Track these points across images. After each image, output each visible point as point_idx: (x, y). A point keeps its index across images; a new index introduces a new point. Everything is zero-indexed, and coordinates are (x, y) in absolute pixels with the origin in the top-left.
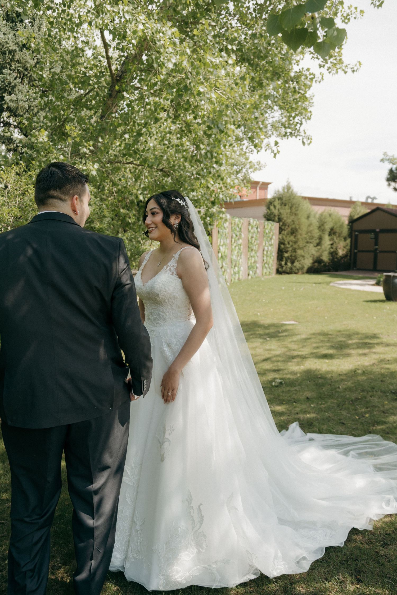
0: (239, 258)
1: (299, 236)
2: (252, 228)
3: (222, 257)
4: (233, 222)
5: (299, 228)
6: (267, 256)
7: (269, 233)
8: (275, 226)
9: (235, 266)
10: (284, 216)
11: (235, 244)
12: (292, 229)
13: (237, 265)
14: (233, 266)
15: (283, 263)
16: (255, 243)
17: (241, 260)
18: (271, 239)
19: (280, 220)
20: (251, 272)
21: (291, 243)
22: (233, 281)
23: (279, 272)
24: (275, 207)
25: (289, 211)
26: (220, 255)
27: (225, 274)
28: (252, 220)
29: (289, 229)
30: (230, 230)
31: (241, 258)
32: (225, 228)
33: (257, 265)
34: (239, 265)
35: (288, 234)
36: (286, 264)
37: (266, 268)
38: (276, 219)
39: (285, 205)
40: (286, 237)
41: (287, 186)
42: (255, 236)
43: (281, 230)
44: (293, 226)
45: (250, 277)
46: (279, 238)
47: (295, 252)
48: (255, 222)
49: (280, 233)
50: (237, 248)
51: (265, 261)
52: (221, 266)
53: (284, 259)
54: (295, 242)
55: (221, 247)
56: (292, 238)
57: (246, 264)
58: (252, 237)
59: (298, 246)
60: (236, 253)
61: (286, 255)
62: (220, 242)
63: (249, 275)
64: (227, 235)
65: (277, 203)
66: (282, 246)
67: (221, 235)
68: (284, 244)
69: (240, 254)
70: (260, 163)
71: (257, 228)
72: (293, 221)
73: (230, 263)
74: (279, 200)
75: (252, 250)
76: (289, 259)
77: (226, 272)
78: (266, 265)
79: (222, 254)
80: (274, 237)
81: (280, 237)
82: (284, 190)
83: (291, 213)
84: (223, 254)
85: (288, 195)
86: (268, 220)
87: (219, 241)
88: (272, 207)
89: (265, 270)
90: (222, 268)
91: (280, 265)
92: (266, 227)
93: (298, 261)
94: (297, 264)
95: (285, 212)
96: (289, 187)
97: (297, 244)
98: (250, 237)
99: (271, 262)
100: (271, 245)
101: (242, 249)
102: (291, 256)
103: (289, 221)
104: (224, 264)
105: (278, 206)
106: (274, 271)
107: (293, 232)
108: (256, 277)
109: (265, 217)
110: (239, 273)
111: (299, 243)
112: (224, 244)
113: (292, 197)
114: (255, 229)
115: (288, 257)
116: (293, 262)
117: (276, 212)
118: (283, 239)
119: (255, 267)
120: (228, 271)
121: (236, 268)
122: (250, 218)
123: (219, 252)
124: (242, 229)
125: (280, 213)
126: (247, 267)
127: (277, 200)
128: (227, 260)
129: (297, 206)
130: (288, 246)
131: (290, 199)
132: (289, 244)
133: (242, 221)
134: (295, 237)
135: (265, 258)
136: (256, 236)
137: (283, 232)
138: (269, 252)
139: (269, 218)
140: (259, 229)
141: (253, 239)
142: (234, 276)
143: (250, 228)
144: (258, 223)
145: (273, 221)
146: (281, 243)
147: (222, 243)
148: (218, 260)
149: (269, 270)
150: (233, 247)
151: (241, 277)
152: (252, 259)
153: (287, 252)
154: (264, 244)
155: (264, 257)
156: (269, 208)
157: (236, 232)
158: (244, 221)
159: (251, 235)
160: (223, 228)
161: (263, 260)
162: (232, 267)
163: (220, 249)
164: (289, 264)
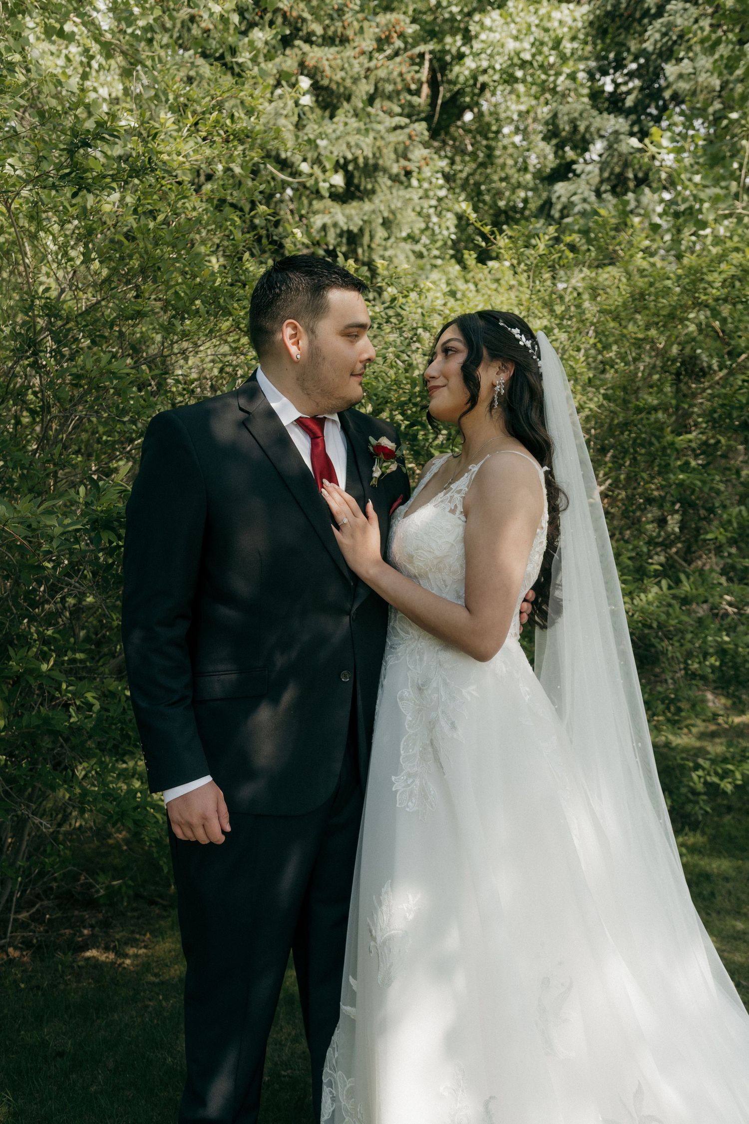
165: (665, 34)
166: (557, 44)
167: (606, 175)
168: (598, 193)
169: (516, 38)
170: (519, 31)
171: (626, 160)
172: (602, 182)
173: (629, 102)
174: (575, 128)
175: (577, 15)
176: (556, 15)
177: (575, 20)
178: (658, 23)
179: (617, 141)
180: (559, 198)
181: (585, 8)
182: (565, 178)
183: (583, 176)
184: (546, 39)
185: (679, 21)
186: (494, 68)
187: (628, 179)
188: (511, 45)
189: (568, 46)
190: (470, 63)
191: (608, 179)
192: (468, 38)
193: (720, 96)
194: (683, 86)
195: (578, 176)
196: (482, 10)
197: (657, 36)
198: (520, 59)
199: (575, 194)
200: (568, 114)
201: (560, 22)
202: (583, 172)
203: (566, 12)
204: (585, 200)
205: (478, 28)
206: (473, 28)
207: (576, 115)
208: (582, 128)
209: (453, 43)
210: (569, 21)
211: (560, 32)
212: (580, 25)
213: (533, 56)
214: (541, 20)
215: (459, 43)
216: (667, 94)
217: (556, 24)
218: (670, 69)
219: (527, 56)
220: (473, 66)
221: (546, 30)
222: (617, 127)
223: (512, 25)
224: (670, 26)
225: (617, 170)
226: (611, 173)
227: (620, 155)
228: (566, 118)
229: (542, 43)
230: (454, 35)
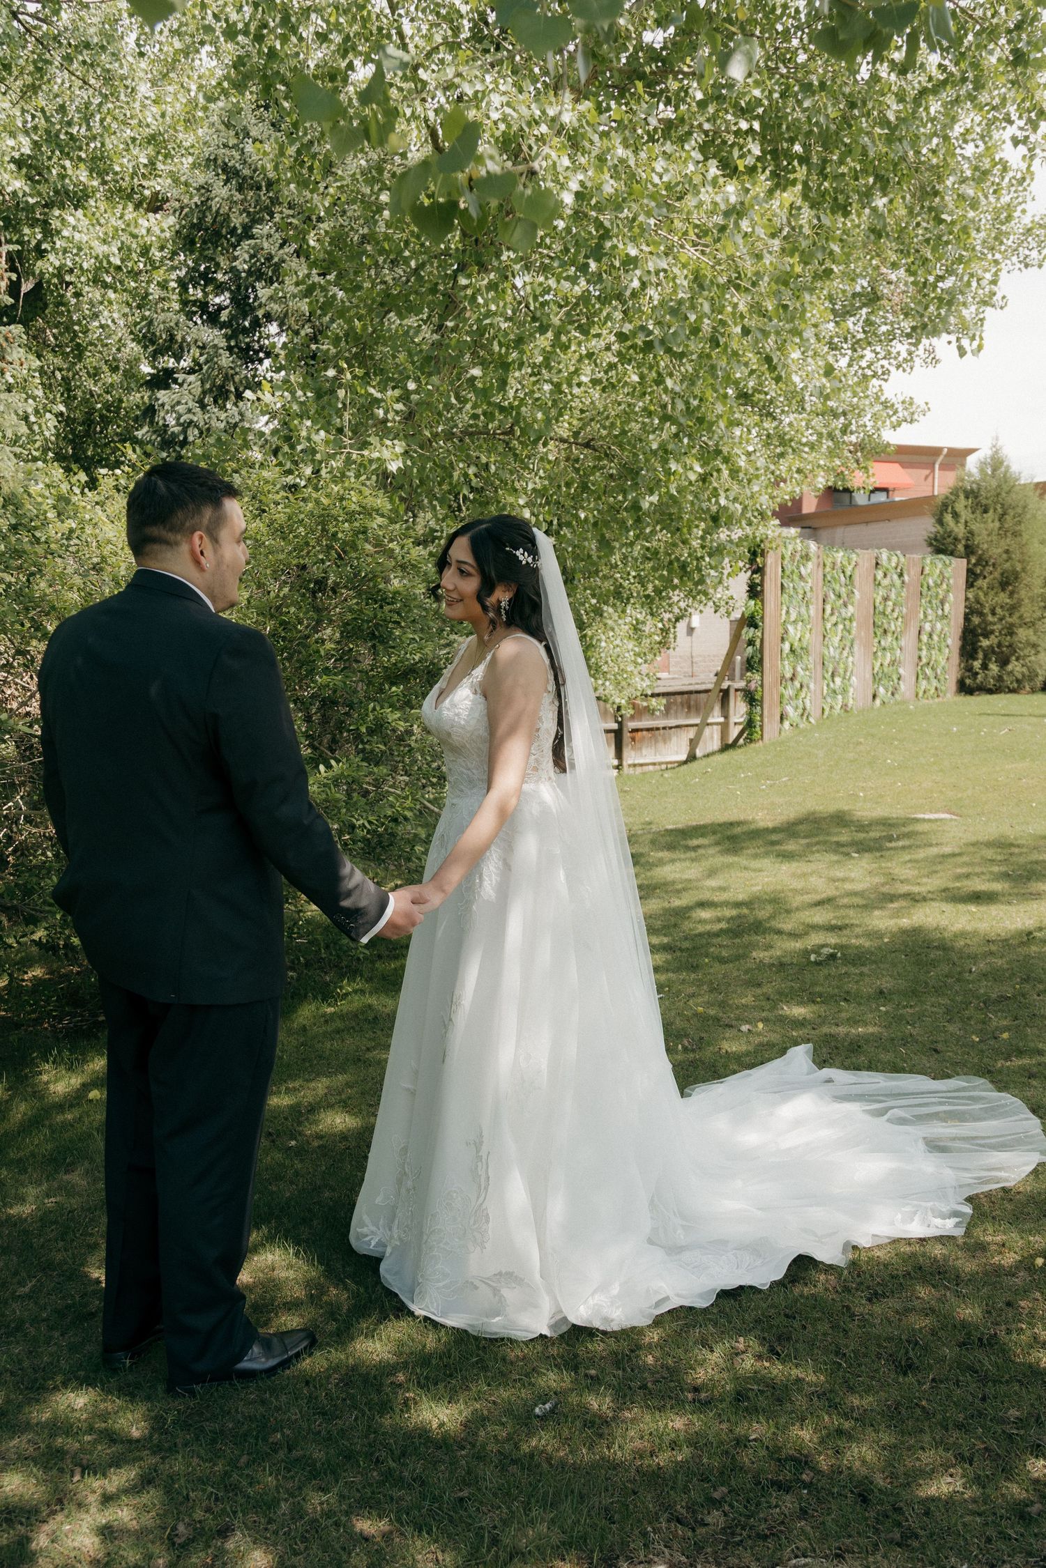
0: (845, 653)
1: (1023, 593)
2: (885, 575)
3: (792, 651)
4: (829, 562)
5: (1024, 570)
6: (930, 647)
7: (937, 585)
8: (956, 568)
9: (833, 675)
10: (982, 540)
11: (834, 619)
12: (1002, 574)
13: (841, 671)
14: (828, 676)
15: (977, 664)
16: (895, 615)
17: (851, 659)
18: (942, 603)
19: (969, 551)
20: (881, 690)
21: (998, 610)
22: (826, 713)
23: (964, 688)
24: (956, 515)
25: (997, 524)
26: (787, 647)
27: (803, 695)
28: (884, 555)
29: (997, 574)
30: (821, 583)
31: (852, 653)
32: (801, 577)
33: (901, 671)
34: (845, 672)
35: (991, 587)
36: (985, 667)
37: (927, 678)
38: (960, 547)
39: (986, 511)
40: (986, 594)
41: (993, 458)
42: (893, 596)
43: (972, 577)
44: (1007, 566)
45: (878, 702)
46: (967, 599)
47: (1011, 634)
48: (894, 559)
49: (970, 585)
50: (841, 627)
51: (924, 660)
52: (788, 675)
53: (981, 655)
54: (1012, 609)
55: (791, 628)
56: (1003, 598)
57: (869, 668)
58: (886, 599)
59: (1021, 617)
60: (836, 640)
61: (985, 643)
62: (788, 612)
63: (874, 697)
64: (809, 594)
65: (961, 505)
66: (976, 620)
67: (790, 596)
68: (981, 614)
69: (848, 644)
70: (911, 404)
71: (901, 575)
72: (1007, 552)
73: (819, 667)
74: (967, 497)
75: (885, 632)
76: (994, 652)
77: (805, 689)
78: (928, 671)
79: (792, 646)
80: (951, 597)
81: (970, 596)
82: (982, 471)
83: (1003, 532)
84: (796, 644)
85: (994, 483)
86: (939, 551)
87: (784, 612)
88: (948, 518)
89: (924, 684)
90: (792, 679)
91: (969, 669)
92: (927, 570)
93: (1017, 659)
94: (1015, 666)
95: (985, 529)
96: (996, 463)
97: (1017, 615)
98: (879, 600)
99: (943, 662)
100: (944, 617)
101: (854, 632)
102: (1000, 645)
103: (996, 552)
104: (799, 669)
105: (965, 514)
106: (952, 684)
107: (1007, 582)
108: (897, 703)
109: (931, 545)
110: (844, 691)
111: (1023, 609)
112: (800, 619)
113: (1005, 488)
114: (895, 577)
115: (991, 647)
116: (1004, 662)
117: (960, 530)
118: (978, 601)
119: (895, 677)
120: (812, 686)
121: (838, 680)
122: (879, 548)
123: (783, 640)
124: (856, 578)
125: (971, 533)
126: (869, 676)
127: (962, 496)
128: (811, 660)
129: (1019, 510)
130: (990, 618)
131: (998, 495)
132: (994, 613)
133: (854, 557)
134: (1012, 594)
135: (924, 653)
136: (898, 595)
137: (980, 582)
138: (935, 638)
139: (941, 546)
140: (906, 578)
141: (890, 603)
142: (829, 700)
143: (880, 574)
144: (902, 559)
145: (952, 554)
146: (972, 611)
147: (793, 616)
148: (782, 659)
149: (935, 683)
150: (829, 626)
151: (851, 702)
152: (884, 656)
153: (986, 636)
154: (922, 616)
155: (920, 650)
156: (940, 522)
157: (837, 587)
158: (863, 558)
159: (882, 592)
160: (795, 577)
161: (920, 658)
162: (824, 678)
163: (786, 632)
164: (994, 667)
165: (252, 257)
166: (145, 251)
167: (208, 386)
168: (203, 406)
169: (105, 241)
170: (106, 233)
171: (227, 374)
172: (204, 393)
173: (224, 316)
174: (172, 338)
175: (165, 226)
176: (143, 222)
177: (163, 231)
178: (246, 244)
179: (217, 355)
180: (163, 405)
181: (172, 220)
182: (167, 387)
183: (185, 386)
184: (134, 246)
185: (266, 245)
186: (81, 268)
187: (228, 391)
188: (101, 249)
189: (156, 254)
190: (54, 260)
191: (211, 390)
192: (49, 233)
193: (309, 321)
194: (275, 308)
195: (181, 385)
196: (62, 207)
197: (247, 257)
198: (109, 262)
199: (179, 403)
200: (164, 322)
201: (148, 230)
202: (184, 381)
203: (152, 220)
204: (189, 411)
205: (59, 224)
206: (55, 224)
207: (172, 324)
208: (179, 338)
209: (32, 235)
210: (156, 230)
211: (148, 240)
212: (168, 235)
213: (123, 260)
214: (128, 225)
215: (39, 236)
216: (260, 313)
217: (144, 232)
218: (264, 292)
219: (116, 261)
220: (57, 264)
221: (135, 236)
222: (216, 342)
223: (98, 228)
224: (258, 249)
225: (218, 382)
226: (213, 385)
227: (220, 369)
228: (162, 326)
229: (129, 249)
230: (32, 226)
